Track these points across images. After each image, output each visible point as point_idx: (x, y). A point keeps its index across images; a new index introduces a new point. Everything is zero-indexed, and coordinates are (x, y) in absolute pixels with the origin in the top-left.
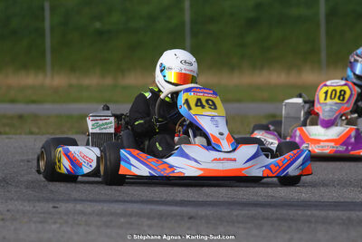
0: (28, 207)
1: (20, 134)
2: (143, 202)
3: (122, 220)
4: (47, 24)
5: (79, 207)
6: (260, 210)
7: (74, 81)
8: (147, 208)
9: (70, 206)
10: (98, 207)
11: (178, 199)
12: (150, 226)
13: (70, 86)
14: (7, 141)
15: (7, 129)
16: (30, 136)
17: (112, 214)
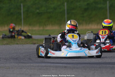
0: (16, 65)
1: (14, 44)
2: (51, 63)
3: (45, 68)
4: (22, 11)
5: (32, 65)
6: (86, 65)
7: (31, 28)
8: (52, 65)
9: (29, 64)
10: (37, 64)
11: (62, 62)
12: (53, 70)
13: (30, 30)
14: (10, 46)
15: (10, 43)
16: (17, 45)
17: (41, 66)
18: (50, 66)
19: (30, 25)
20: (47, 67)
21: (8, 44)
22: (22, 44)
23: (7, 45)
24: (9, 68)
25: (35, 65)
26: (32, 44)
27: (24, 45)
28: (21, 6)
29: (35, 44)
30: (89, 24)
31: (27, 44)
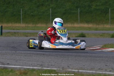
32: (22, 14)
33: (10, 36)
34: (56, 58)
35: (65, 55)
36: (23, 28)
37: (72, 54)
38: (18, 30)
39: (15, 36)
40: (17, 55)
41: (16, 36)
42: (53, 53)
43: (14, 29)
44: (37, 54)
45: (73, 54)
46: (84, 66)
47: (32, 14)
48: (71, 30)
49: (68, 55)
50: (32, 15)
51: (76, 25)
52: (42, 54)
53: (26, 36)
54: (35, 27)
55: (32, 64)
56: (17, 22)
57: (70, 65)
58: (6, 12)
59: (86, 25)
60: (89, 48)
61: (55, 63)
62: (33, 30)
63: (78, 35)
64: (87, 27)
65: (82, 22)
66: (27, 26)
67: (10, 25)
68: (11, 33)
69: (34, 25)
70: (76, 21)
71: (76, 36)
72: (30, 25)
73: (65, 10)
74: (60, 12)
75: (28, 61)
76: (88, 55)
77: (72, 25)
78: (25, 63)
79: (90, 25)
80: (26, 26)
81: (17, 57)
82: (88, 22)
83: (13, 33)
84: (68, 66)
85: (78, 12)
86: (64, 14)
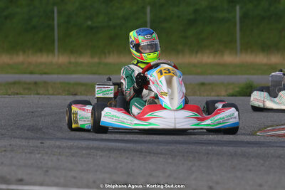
18: (97, 149)
19: (72, 52)
20: (91, 148)
21: (17, 94)
22: (49, 94)
23: (16, 96)
24: (5, 151)
25: (64, 143)
26: (68, 94)
27: (52, 97)
28: (53, 12)
29: (76, 95)
30: (197, 53)
31: (59, 94)
32: (59, 25)
33: (21, 94)
34: (170, 161)
35: (197, 153)
36: (62, 69)
37: (220, 148)
38: (45, 73)
39: (38, 94)
40: (47, 153)
41: (42, 92)
42: (161, 148)
43: (31, 73)
44: (111, 150)
45: (225, 149)
46: (261, 186)
47: (89, 23)
48: (211, 74)
49: (208, 153)
50: (91, 28)
51: (228, 58)
52: (125, 150)
53: (72, 95)
54: (99, 63)
55: (94, 182)
56: (41, 50)
57: (217, 183)
58: (6, 18)
59: (261, 59)
60: (274, 130)
61: (169, 176)
62: (94, 74)
63: (237, 89)
64: (266, 65)
65: (247, 47)
66: (73, 60)
67: (20, 58)
68: (25, 83)
69: (96, 60)
70: (228, 44)
71: (231, 91)
72: (85, 59)
73: (196, 11)
74: (178, 17)
75: (82, 171)
76: (272, 151)
77: (218, 59)
78: (75, 178)
79: (275, 59)
80: (70, 63)
81: (46, 158)
82: (266, 48)
83: (29, 84)
84: (211, 188)
85: (235, 17)
86: (192, 22)
